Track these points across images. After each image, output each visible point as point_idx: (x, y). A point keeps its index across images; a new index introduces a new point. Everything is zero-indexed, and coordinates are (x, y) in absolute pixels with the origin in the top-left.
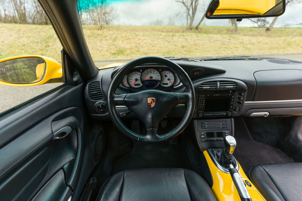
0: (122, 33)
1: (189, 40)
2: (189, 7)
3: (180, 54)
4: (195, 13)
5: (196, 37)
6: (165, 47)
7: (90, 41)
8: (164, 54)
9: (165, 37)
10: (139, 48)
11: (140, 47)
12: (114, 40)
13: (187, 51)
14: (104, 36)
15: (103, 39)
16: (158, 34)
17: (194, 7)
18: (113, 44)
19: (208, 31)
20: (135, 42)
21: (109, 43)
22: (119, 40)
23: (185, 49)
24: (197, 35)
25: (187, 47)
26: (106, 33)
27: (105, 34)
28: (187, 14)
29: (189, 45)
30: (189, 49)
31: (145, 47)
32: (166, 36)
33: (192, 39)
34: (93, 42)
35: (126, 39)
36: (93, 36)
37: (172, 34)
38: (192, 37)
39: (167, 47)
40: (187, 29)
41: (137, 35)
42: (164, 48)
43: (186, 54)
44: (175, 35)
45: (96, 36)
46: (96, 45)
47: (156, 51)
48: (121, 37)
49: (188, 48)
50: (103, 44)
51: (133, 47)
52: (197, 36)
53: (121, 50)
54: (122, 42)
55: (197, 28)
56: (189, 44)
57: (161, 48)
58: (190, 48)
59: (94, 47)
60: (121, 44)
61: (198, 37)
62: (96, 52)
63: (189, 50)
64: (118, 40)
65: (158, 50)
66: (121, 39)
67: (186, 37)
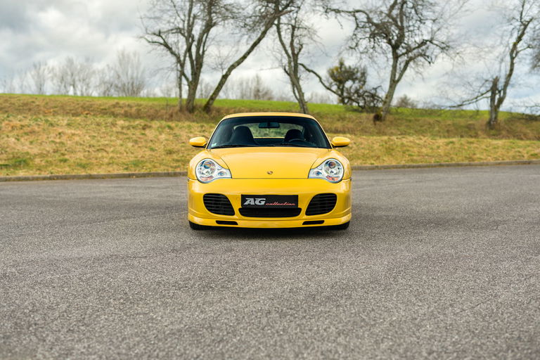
0: (8, 117)
2: (182, 58)
3: (162, 167)
4: (200, 72)
5: (200, 132)
6: (127, 153)
8: (126, 167)
9: (125, 131)
10: (63, 155)
11: (66, 152)
13: (178, 161)
16: (106, 123)
17: (194, 57)
20: (50, 140)
22: (8, 136)
23: (175, 156)
24: (202, 126)
25: (178, 152)
28: (179, 73)
29: (183, 149)
30: (183, 156)
31: (79, 151)
32: (128, 128)
35: (26, 134)
37: (143, 124)
38: (191, 132)
39: (132, 153)
40: (181, 110)
41: (52, 125)
42: (125, 154)
43: (176, 167)
44: (150, 127)
47: (106, 160)
48: (10, 129)
49: (181, 155)
51: (49, 152)
52: (204, 129)
53: (19, 157)
54: (16, 141)
55: (207, 108)
56: (183, 146)
57: (118, 155)
58: (185, 155)
60: (15, 143)
61: (204, 131)
63: (183, 158)
65: (112, 158)
66: (10, 131)
67: (176, 131)
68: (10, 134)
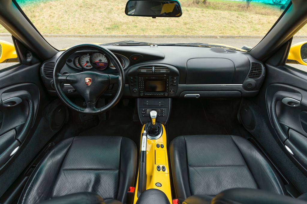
0: (118, 4)
1: (193, 16)
3: (181, 32)
5: (201, 13)
6: (165, 23)
7: (82, 12)
8: (163, 31)
10: (136, 23)
11: (138, 22)
12: (109, 12)
13: (189, 29)
14: (98, 6)
15: (96, 10)
18: (108, 17)
19: (217, 6)
21: (103, 16)
23: (188, 26)
24: (202, 10)
25: (189, 23)
26: (101, 3)
27: (99, 5)
29: (192, 22)
30: (192, 26)
31: (144, 22)
33: (197, 15)
34: (85, 14)
36: (85, 6)
38: (197, 13)
39: (168, 23)
40: (193, 2)
42: (164, 24)
43: (187, 32)
45: (89, 6)
46: (89, 18)
47: (155, 27)
48: (117, 9)
49: (191, 25)
50: (97, 16)
51: (130, 21)
52: (203, 11)
53: (117, 24)
54: (118, 16)
55: (205, 2)
56: (192, 21)
57: (161, 25)
58: (193, 26)
59: (86, 19)
60: (117, 17)
61: (203, 13)
62: (88, 26)
63: (191, 27)
64: (113, 13)
65: (158, 26)
66: (117, 11)
67: (190, 12)
68: (116, 12)
